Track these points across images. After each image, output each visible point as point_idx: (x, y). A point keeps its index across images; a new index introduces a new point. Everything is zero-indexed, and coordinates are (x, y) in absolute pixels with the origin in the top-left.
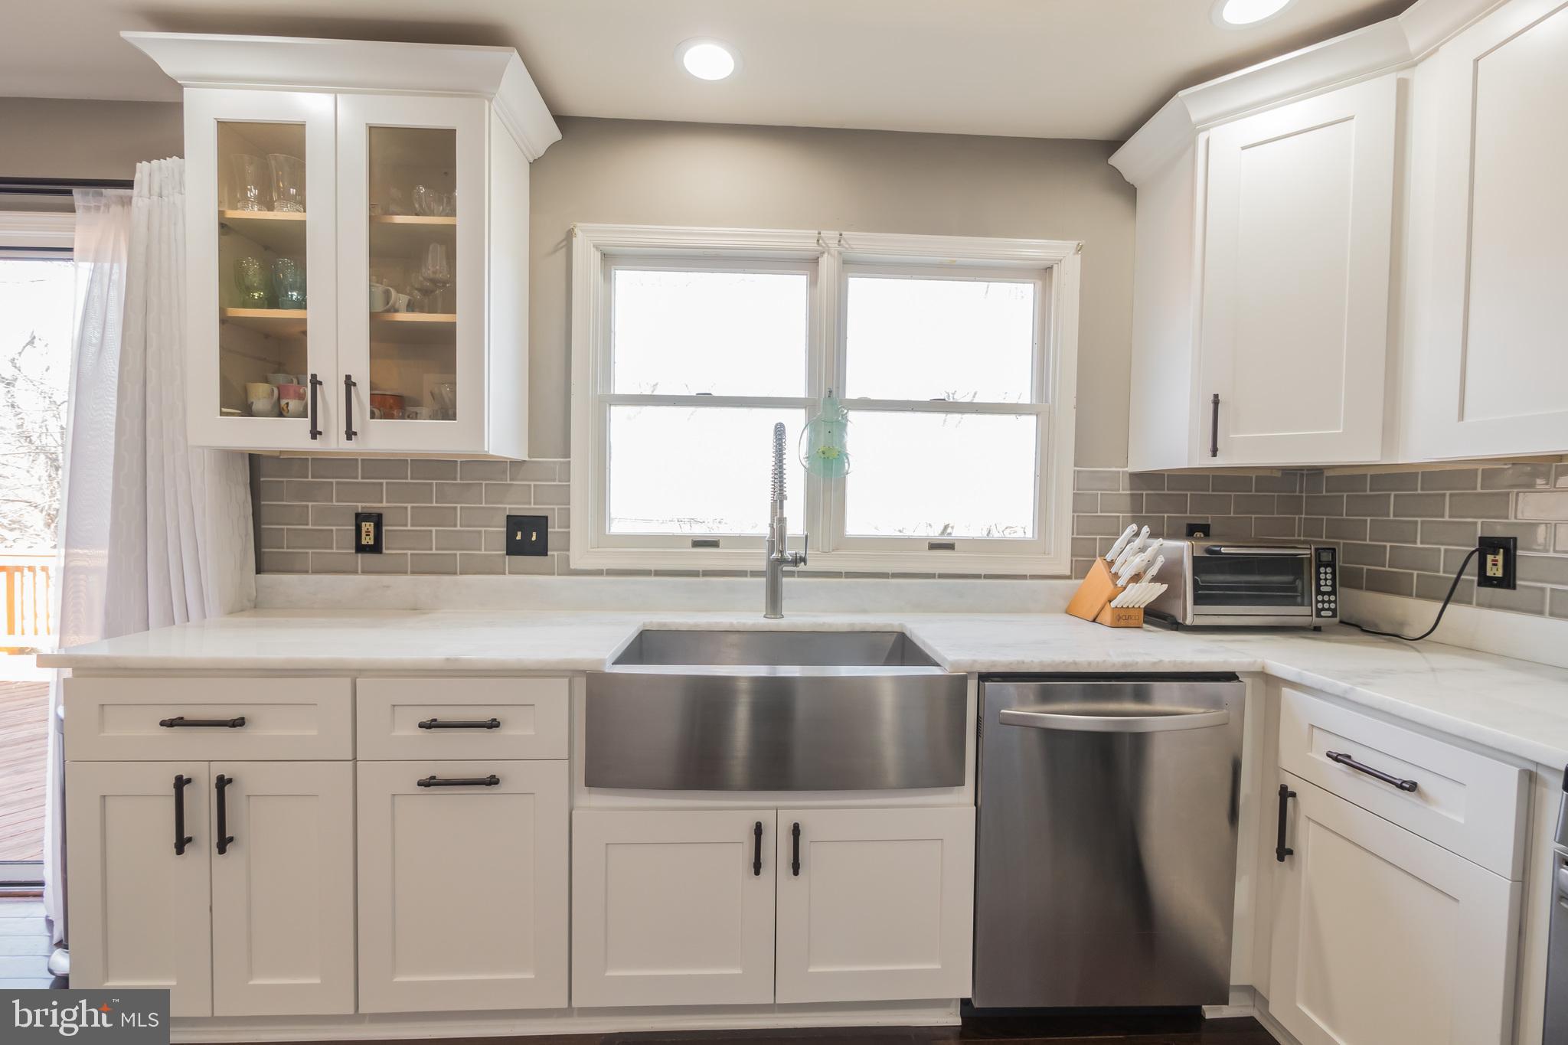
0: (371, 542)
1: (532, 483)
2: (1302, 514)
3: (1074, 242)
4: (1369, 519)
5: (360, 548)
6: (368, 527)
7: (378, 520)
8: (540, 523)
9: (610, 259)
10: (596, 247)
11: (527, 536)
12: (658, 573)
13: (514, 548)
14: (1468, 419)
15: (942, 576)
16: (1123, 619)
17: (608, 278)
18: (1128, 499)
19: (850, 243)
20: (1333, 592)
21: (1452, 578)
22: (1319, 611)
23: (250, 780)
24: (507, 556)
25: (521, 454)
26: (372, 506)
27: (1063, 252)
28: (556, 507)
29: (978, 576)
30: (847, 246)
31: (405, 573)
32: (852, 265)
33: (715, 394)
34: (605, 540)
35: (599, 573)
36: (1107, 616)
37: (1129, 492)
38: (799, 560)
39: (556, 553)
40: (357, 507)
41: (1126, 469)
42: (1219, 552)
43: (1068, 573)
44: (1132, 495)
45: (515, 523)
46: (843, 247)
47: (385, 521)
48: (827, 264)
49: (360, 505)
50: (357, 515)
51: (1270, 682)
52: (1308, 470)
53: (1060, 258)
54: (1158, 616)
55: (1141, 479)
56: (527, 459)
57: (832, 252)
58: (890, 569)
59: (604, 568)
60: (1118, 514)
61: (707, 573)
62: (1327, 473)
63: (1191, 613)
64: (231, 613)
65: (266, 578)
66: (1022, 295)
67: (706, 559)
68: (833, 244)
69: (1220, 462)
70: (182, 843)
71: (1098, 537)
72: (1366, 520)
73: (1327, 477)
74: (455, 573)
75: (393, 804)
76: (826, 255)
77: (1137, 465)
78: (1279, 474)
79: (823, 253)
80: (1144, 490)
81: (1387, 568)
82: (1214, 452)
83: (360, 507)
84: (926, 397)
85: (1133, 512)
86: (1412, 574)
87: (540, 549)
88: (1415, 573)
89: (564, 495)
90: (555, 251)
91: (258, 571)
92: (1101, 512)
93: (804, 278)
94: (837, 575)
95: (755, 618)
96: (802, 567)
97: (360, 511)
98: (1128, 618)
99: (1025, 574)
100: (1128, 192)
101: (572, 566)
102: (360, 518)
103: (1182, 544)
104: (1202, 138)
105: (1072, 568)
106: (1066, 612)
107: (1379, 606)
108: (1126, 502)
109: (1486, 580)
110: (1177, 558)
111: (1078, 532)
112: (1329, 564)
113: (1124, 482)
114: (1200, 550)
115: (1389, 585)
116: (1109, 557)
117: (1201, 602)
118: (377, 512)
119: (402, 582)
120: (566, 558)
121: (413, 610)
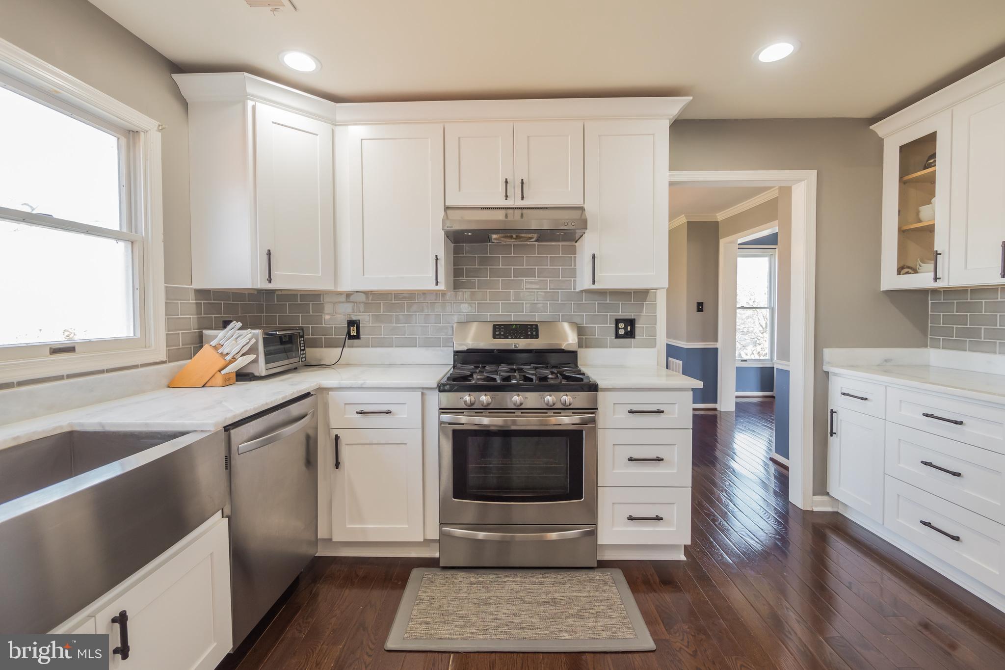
2: (264, 313)
3: (157, 122)
4: (300, 314)
14: (365, 276)
15: (69, 376)
16: (227, 381)
18: (194, 306)
20: (304, 350)
21: (343, 338)
22: (302, 358)
27: (149, 126)
36: (219, 379)
37: (195, 302)
41: (191, 286)
42: (276, 334)
43: (164, 358)
44: (196, 303)
51: (323, 391)
52: (266, 291)
53: (147, 129)
55: (202, 293)
60: (190, 316)
62: (277, 293)
63: (261, 368)
71: (180, 332)
72: (299, 315)
73: (277, 295)
77: (198, 285)
78: (256, 292)
80: (202, 300)
81: (311, 337)
82: (270, 281)
85: (197, 314)
86: (322, 338)
88: (323, 337)
92: (181, 315)
98: (230, 379)
99: (136, 364)
100: (183, 103)
103: (258, 332)
104: (250, 104)
105: (169, 356)
106: (169, 387)
107: (312, 353)
108: (193, 308)
109: (351, 337)
110: (254, 341)
111: (168, 329)
112: (302, 336)
113: (192, 295)
114: (265, 334)
115: (315, 344)
116: (213, 343)
117: (267, 362)
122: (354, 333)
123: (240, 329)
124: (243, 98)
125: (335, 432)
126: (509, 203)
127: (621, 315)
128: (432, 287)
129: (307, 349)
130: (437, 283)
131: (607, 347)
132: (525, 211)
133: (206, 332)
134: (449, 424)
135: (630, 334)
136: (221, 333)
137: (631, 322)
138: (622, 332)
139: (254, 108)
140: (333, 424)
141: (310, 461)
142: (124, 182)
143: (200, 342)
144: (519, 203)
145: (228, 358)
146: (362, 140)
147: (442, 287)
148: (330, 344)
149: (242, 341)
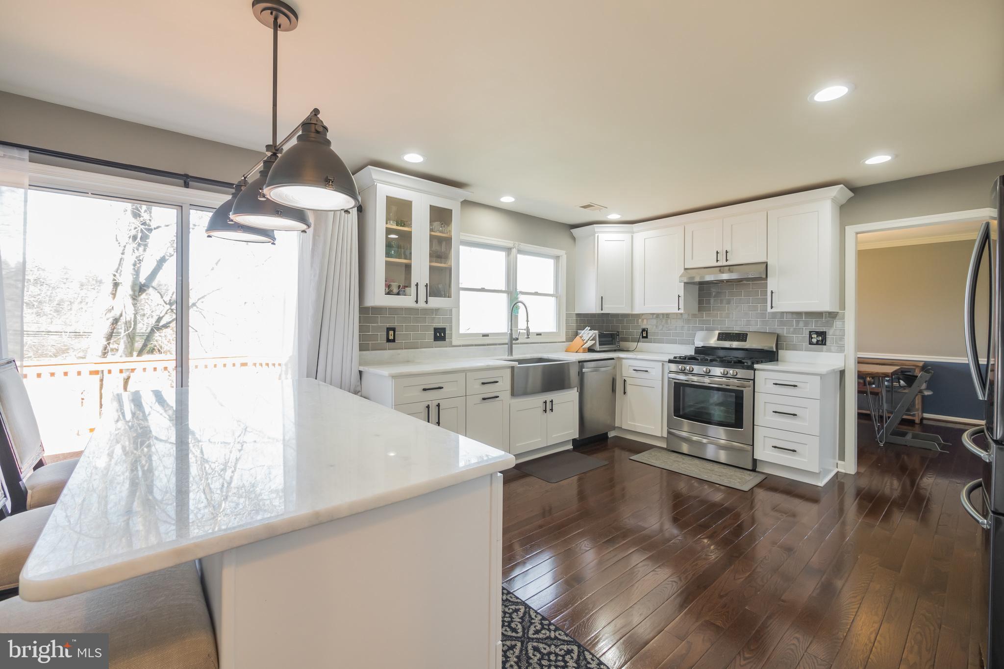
0: (392, 338)
1: (441, 317)
2: (604, 324)
3: (564, 251)
5: (387, 341)
6: (391, 332)
7: (394, 330)
8: (443, 330)
12: (476, 345)
13: (436, 338)
16: (584, 352)
19: (521, 245)
20: (619, 342)
21: (639, 337)
22: (617, 346)
24: (434, 342)
26: (392, 325)
27: (562, 253)
28: (448, 324)
31: (403, 349)
32: (520, 252)
33: (486, 288)
34: (460, 335)
35: (460, 346)
36: (581, 350)
38: (517, 339)
39: (448, 340)
40: (387, 325)
41: (575, 312)
42: (605, 333)
44: (576, 319)
45: (436, 330)
47: (396, 330)
48: (514, 251)
49: (388, 324)
50: (387, 328)
51: (620, 359)
53: (561, 255)
54: (591, 350)
55: (578, 315)
57: (514, 247)
59: (461, 344)
60: (574, 324)
61: (488, 345)
63: (598, 347)
66: (551, 262)
67: (486, 340)
68: (516, 245)
69: (602, 312)
71: (570, 330)
72: (619, 325)
74: (418, 348)
76: (512, 248)
77: (577, 311)
80: (578, 318)
82: (602, 309)
83: (388, 325)
84: (533, 291)
85: (576, 324)
86: (628, 337)
87: (443, 338)
89: (450, 320)
92: (571, 324)
93: (504, 253)
94: (527, 343)
96: (517, 342)
97: (388, 327)
98: (585, 350)
99: (557, 341)
100: (574, 239)
101: (453, 344)
102: (388, 329)
103: (596, 332)
104: (596, 235)
105: (566, 340)
106: (566, 351)
107: (624, 344)
108: (575, 321)
109: (643, 337)
110: (594, 335)
111: (567, 329)
112: (618, 335)
113: (575, 316)
114: (599, 332)
115: (626, 340)
116: (580, 335)
117: (600, 345)
118: (394, 327)
119: (403, 353)
120: (451, 342)
121: (407, 362)
122: (645, 335)
123: (590, 330)
124: (595, 233)
125: (625, 378)
126: (719, 264)
127: (813, 327)
128: (676, 311)
129: (621, 342)
130: (679, 309)
131: (802, 350)
132: (731, 267)
133: (579, 331)
134: (673, 379)
135: (823, 342)
136: (583, 332)
137: (823, 334)
138: (814, 340)
139: (598, 236)
140: (624, 374)
141: (614, 390)
142: (555, 276)
143: (577, 334)
144: (725, 263)
145: (585, 341)
146: (645, 239)
147: (681, 311)
148: (633, 341)
149: (590, 335)
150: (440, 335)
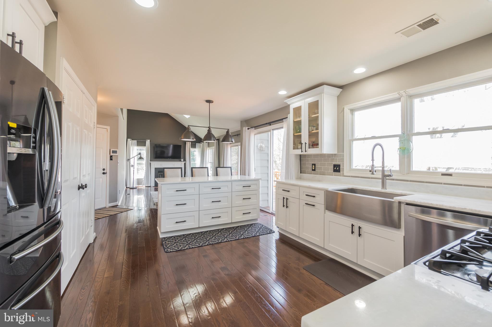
0: (314, 169)
1: (338, 158)
5: (313, 170)
6: (314, 166)
7: (315, 165)
8: (339, 166)
9: (352, 111)
10: (349, 109)
11: (337, 168)
13: (335, 171)
17: (352, 114)
19: (409, 92)
23: (290, 200)
24: (334, 172)
25: (336, 152)
26: (313, 163)
28: (342, 163)
29: (461, 185)
30: (408, 93)
31: (318, 174)
32: (413, 97)
34: (351, 170)
35: (349, 176)
38: (390, 176)
39: (342, 172)
45: (335, 166)
46: (407, 94)
47: (316, 165)
56: (337, 153)
57: (404, 96)
58: (425, 180)
64: (296, 179)
65: (301, 174)
68: (403, 94)
70: (284, 206)
74: (325, 175)
75: (303, 206)
76: (402, 97)
79: (401, 97)
87: (339, 171)
89: (343, 160)
90: (342, 112)
91: (301, 173)
94: (408, 181)
95: (379, 189)
101: (344, 175)
102: (313, 165)
118: (315, 164)
119: (318, 176)
120: (343, 173)
121: (319, 181)
150: (337, 169)
